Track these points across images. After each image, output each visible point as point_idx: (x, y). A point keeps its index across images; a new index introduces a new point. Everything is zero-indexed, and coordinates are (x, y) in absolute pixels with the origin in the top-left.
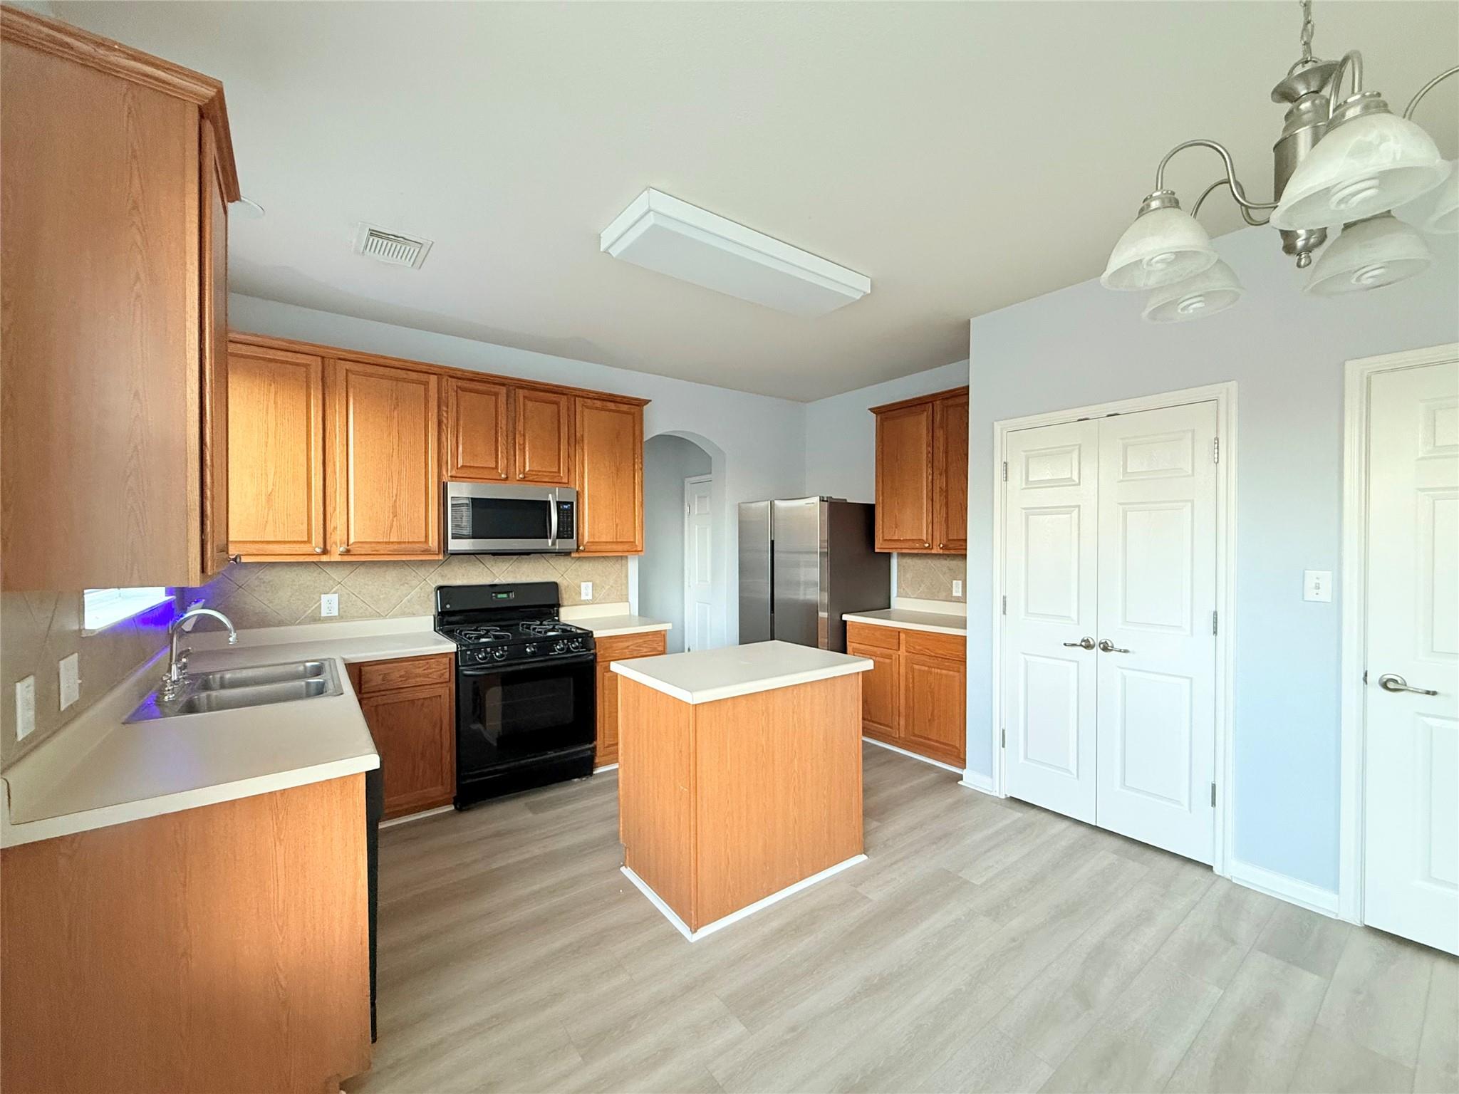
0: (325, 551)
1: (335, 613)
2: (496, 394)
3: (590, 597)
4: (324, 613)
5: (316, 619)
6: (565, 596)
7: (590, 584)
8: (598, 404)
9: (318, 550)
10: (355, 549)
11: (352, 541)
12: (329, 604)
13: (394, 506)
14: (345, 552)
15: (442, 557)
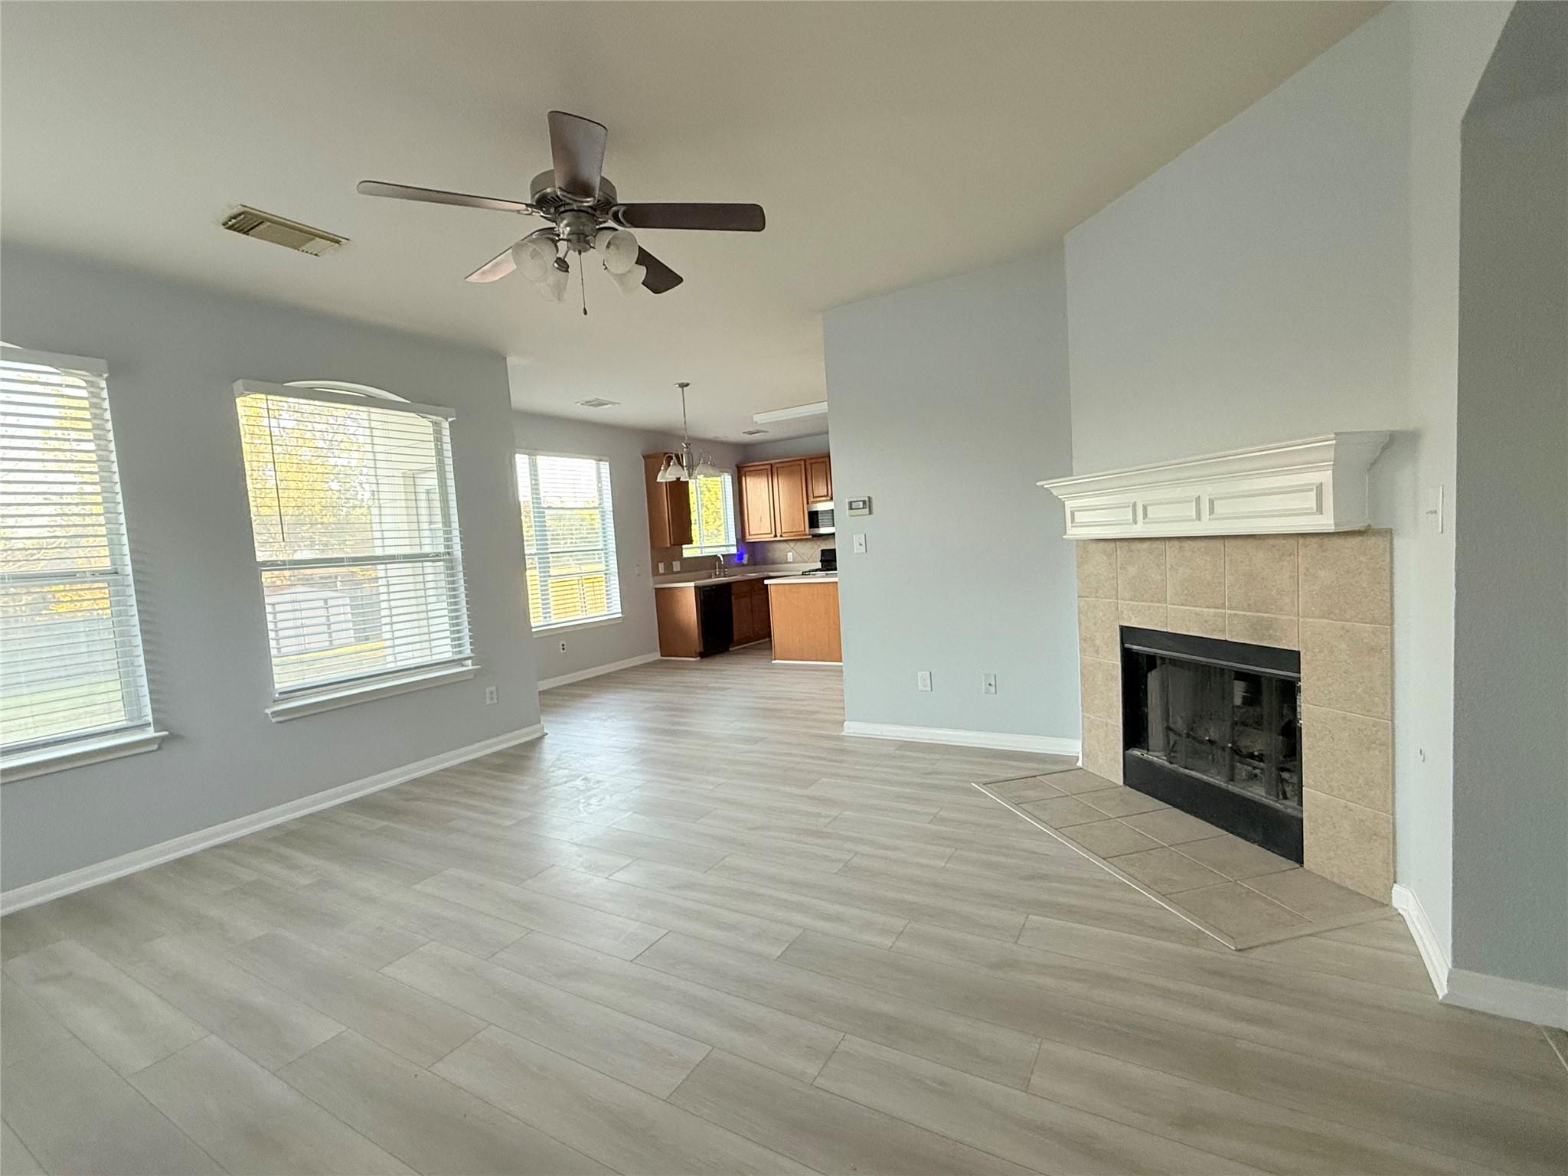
0: (776, 536)
1: (791, 560)
2: (825, 462)
4: (789, 560)
5: (787, 563)
9: (773, 536)
10: (783, 535)
11: (782, 532)
12: (790, 557)
13: (794, 517)
14: (781, 536)
15: (811, 537)
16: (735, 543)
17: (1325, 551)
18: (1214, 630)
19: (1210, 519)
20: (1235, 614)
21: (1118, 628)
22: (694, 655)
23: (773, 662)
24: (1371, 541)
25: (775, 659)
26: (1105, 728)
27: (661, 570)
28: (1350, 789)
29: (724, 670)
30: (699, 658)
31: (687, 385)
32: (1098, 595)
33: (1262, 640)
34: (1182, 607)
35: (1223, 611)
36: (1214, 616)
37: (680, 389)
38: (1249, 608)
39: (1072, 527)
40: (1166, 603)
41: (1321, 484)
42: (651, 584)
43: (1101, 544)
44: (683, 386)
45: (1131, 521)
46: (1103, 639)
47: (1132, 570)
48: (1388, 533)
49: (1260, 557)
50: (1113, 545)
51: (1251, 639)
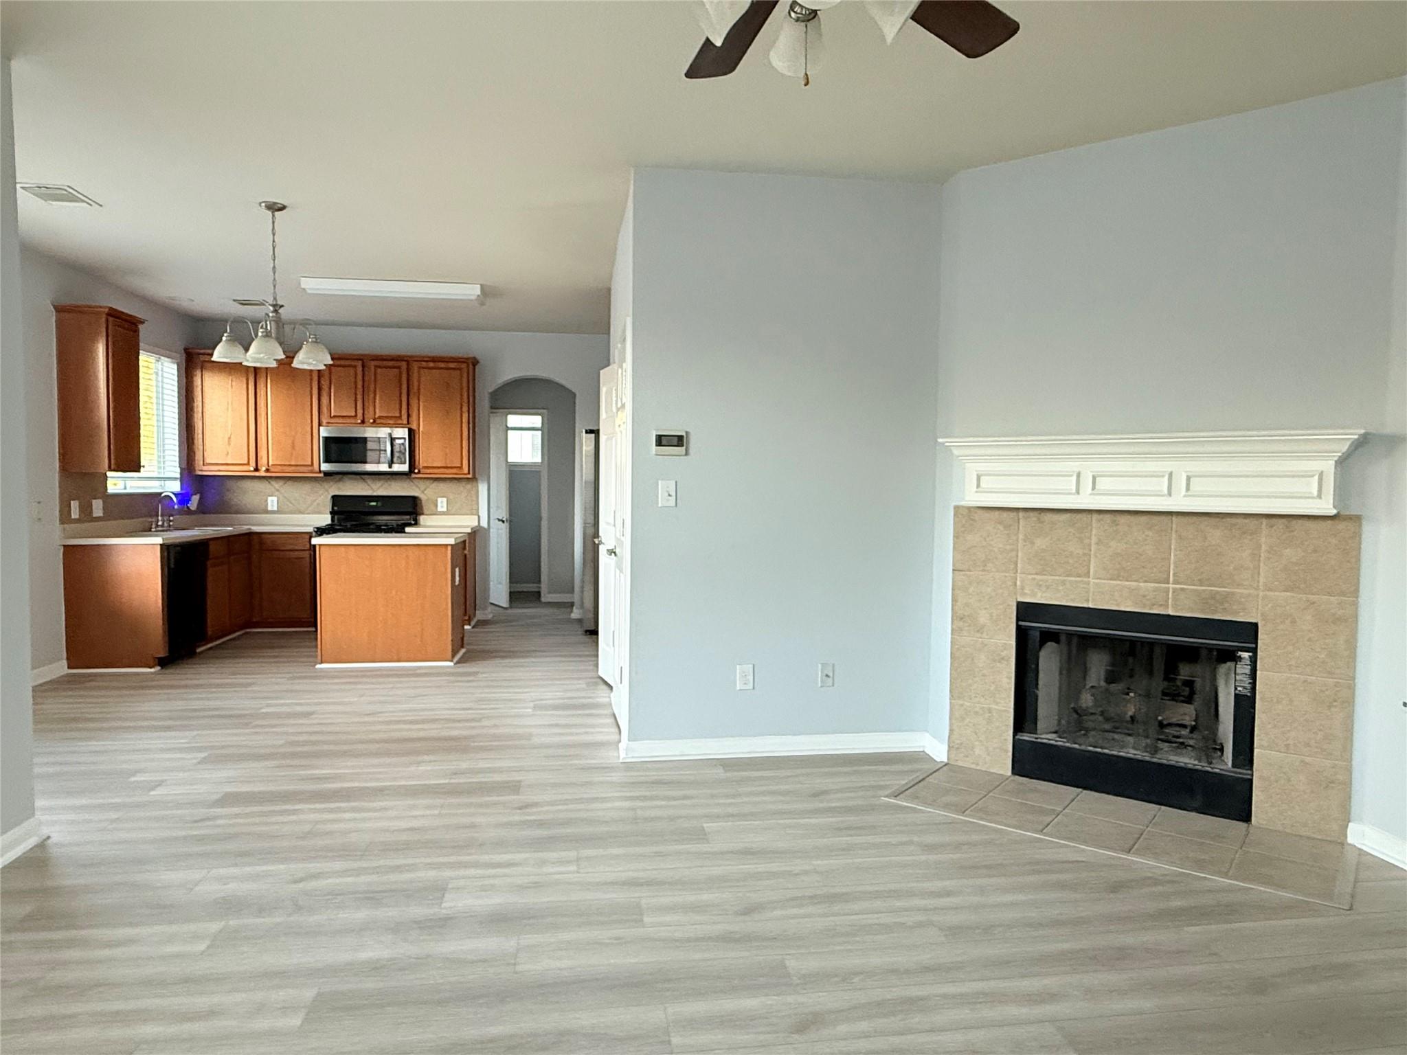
0: (257, 469)
1: (275, 509)
2: (355, 367)
3: (445, 509)
4: (270, 508)
5: (267, 512)
6: (426, 507)
7: (445, 500)
8: (431, 364)
9: (252, 469)
10: (272, 469)
11: (270, 464)
12: (272, 503)
13: (293, 443)
14: (267, 470)
15: (322, 475)
16: (178, 476)
17: (1292, 531)
18: (1154, 605)
19: (1185, 496)
20: (1182, 589)
21: (1015, 604)
22: (151, 663)
23: (318, 666)
24: (1341, 526)
25: (322, 662)
26: (987, 715)
27: (75, 514)
28: (1308, 745)
29: (250, 685)
30: (159, 668)
31: (283, 208)
32: (986, 569)
33: (1215, 612)
34: (1112, 582)
35: (1167, 585)
36: (1154, 591)
37: (270, 213)
38: (1201, 583)
39: (976, 492)
40: (1089, 577)
41: (1322, 472)
42: (56, 537)
43: (997, 513)
44: (275, 208)
45: (1074, 491)
46: (992, 616)
47: (1041, 543)
48: (1357, 519)
49: (1215, 535)
50: (1013, 515)
51: (1202, 611)
